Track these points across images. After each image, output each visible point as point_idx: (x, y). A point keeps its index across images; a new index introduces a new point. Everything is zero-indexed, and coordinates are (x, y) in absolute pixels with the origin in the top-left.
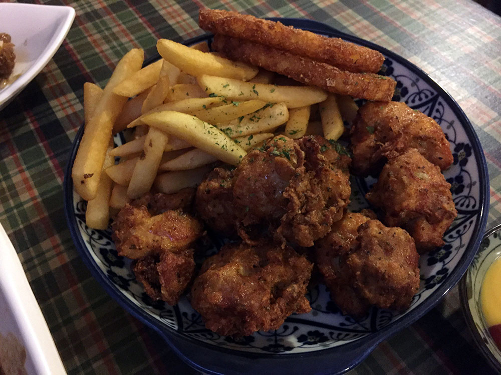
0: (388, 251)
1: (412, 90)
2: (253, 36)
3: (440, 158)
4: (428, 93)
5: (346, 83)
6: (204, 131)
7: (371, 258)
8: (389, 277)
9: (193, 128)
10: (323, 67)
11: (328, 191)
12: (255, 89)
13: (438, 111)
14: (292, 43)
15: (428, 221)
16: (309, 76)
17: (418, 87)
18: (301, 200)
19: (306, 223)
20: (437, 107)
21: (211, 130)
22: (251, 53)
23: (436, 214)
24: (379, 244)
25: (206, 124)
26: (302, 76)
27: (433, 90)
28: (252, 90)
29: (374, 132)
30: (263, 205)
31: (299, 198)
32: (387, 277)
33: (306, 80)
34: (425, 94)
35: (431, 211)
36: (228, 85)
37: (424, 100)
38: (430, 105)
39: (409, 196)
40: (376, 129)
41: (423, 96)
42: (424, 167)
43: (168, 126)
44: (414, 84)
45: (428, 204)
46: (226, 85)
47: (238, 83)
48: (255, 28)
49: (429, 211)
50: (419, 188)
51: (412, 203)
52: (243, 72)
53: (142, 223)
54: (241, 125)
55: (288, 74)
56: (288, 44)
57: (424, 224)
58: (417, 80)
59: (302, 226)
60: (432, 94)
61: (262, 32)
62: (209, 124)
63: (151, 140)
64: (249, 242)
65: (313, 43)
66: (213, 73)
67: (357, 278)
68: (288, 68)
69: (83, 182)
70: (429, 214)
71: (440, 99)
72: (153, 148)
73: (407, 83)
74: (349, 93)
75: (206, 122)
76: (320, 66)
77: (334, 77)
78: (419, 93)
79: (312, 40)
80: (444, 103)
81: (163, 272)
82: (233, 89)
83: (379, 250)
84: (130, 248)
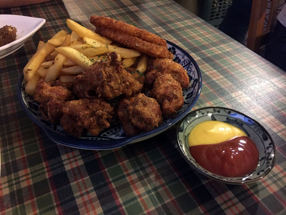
0: (145, 105)
1: (182, 60)
2: (109, 25)
3: (184, 82)
4: (188, 61)
5: (143, 45)
6: (80, 56)
7: (137, 106)
8: (142, 113)
9: (75, 54)
10: (135, 38)
11: (123, 78)
12: (108, 46)
13: (190, 68)
14: (124, 29)
15: (168, 99)
16: (129, 42)
17: (184, 58)
18: (107, 75)
19: (109, 85)
20: (190, 66)
21: (83, 56)
22: (108, 33)
23: (170, 96)
24: (141, 102)
25: (82, 54)
26: (126, 41)
27: (189, 59)
28: (106, 46)
29: (156, 69)
30: (95, 81)
31: (106, 74)
32: (141, 113)
33: (128, 43)
34: (186, 61)
35: (169, 95)
36: (96, 42)
37: (186, 64)
38: (188, 66)
39: (161, 88)
40: (157, 68)
41: (186, 62)
42: (170, 80)
43: (65, 52)
44: (183, 57)
45: (168, 92)
46: (95, 42)
47: (100, 43)
48: (110, 21)
49: (168, 95)
50: (165, 86)
51: (161, 91)
52: (104, 40)
53: (46, 88)
54: (99, 59)
55: (122, 41)
56: (122, 29)
57: (167, 101)
58: (184, 56)
59: (107, 86)
60: (189, 61)
61: (112, 23)
62: (83, 54)
63: (58, 58)
64: (87, 96)
65: (132, 29)
66: (89, 37)
67: (130, 114)
68: (121, 38)
69: (27, 72)
70: (168, 96)
71: (192, 63)
72: (58, 61)
73: (180, 57)
74: (145, 50)
75: (82, 53)
76: (134, 38)
77: (139, 43)
78: (184, 61)
79: (132, 28)
80: (192, 64)
81: (50, 105)
82: (98, 45)
83: (141, 104)
84: (39, 97)
